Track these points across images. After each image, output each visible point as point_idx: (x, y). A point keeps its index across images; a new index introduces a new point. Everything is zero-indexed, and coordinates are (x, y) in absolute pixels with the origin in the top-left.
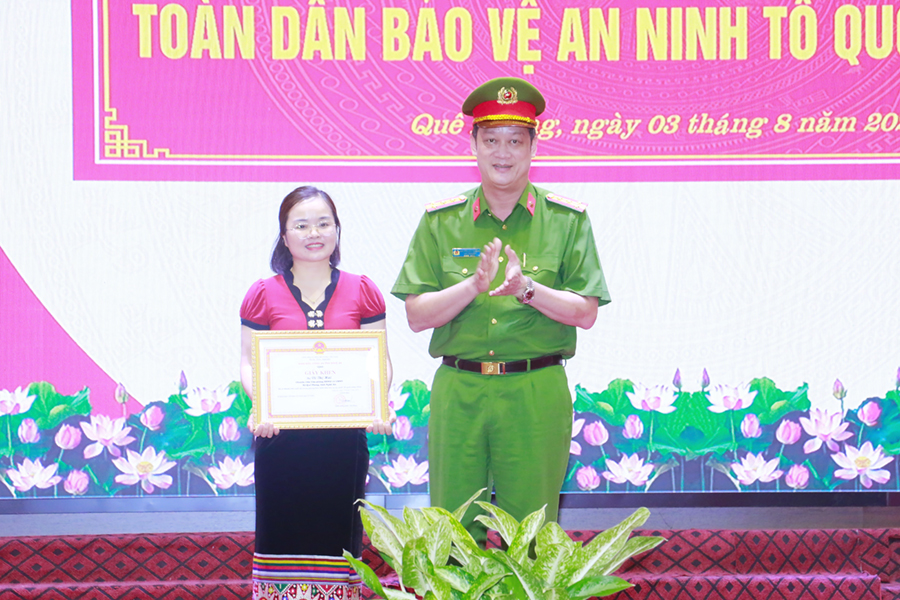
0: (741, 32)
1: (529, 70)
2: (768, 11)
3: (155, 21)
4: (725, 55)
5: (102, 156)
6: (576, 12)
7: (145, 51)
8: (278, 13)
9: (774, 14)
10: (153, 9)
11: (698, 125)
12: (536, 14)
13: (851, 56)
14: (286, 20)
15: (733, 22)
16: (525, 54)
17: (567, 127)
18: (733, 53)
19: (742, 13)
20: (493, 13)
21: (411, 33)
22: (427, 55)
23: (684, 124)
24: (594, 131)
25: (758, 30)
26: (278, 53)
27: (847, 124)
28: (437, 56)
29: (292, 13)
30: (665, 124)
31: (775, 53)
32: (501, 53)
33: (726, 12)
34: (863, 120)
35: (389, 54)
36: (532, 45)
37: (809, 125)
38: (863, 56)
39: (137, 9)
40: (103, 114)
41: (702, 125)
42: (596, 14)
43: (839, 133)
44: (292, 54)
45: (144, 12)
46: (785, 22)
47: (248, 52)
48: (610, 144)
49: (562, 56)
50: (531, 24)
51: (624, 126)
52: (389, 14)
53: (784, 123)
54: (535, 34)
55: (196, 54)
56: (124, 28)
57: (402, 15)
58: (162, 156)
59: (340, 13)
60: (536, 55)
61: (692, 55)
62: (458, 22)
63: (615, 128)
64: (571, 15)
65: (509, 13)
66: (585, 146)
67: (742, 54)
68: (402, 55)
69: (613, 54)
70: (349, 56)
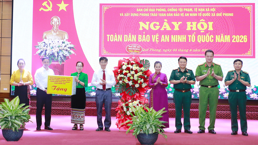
0: (185, 38)
1: (157, 43)
2: (189, 36)
3: (110, 37)
4: (183, 41)
5: (103, 54)
6: (163, 35)
7: (108, 41)
8: (125, 36)
9: (190, 36)
10: (109, 35)
11: (179, 50)
12: (158, 36)
13: (200, 42)
14: (126, 36)
15: (184, 37)
16: (157, 41)
17: (162, 50)
18: (184, 41)
19: (185, 36)
20: (153, 36)
21: (142, 38)
22: (144, 41)
23: (178, 50)
24: (166, 51)
25: (187, 38)
26: (125, 41)
27: (199, 50)
28: (145, 41)
29: (127, 36)
30: (175, 50)
31: (190, 41)
32: (154, 41)
33: (183, 36)
34: (201, 50)
35: (139, 41)
36: (158, 40)
37: (194, 51)
38: (201, 41)
39: (107, 35)
40: (103, 48)
41: (180, 50)
42: (166, 36)
43: (198, 52)
44: (126, 41)
45: (108, 36)
46: (191, 37)
47: (121, 41)
48: (168, 53)
49: (162, 41)
50: (158, 37)
51: (170, 50)
52: (139, 36)
53: (191, 50)
54: (158, 38)
55: (115, 41)
56: (106, 38)
57: (141, 36)
58: (110, 54)
59: (133, 36)
60: (158, 41)
61: (179, 41)
62: (148, 37)
63: (168, 50)
64: (163, 36)
65: (155, 36)
66: (164, 53)
67: (185, 41)
68: (141, 41)
69: (168, 41)
70: (134, 41)
